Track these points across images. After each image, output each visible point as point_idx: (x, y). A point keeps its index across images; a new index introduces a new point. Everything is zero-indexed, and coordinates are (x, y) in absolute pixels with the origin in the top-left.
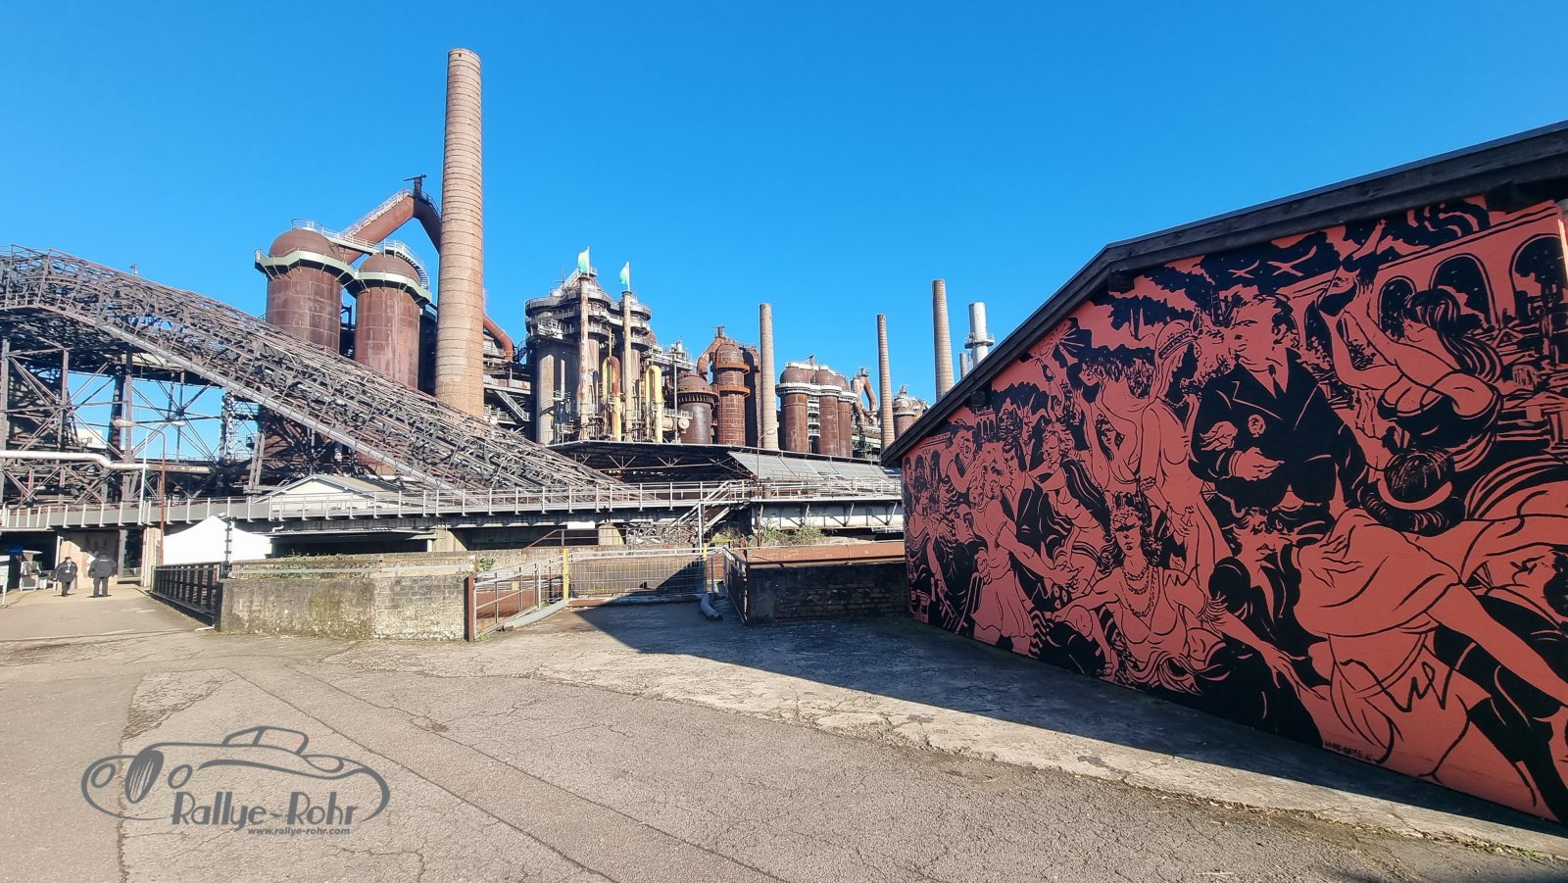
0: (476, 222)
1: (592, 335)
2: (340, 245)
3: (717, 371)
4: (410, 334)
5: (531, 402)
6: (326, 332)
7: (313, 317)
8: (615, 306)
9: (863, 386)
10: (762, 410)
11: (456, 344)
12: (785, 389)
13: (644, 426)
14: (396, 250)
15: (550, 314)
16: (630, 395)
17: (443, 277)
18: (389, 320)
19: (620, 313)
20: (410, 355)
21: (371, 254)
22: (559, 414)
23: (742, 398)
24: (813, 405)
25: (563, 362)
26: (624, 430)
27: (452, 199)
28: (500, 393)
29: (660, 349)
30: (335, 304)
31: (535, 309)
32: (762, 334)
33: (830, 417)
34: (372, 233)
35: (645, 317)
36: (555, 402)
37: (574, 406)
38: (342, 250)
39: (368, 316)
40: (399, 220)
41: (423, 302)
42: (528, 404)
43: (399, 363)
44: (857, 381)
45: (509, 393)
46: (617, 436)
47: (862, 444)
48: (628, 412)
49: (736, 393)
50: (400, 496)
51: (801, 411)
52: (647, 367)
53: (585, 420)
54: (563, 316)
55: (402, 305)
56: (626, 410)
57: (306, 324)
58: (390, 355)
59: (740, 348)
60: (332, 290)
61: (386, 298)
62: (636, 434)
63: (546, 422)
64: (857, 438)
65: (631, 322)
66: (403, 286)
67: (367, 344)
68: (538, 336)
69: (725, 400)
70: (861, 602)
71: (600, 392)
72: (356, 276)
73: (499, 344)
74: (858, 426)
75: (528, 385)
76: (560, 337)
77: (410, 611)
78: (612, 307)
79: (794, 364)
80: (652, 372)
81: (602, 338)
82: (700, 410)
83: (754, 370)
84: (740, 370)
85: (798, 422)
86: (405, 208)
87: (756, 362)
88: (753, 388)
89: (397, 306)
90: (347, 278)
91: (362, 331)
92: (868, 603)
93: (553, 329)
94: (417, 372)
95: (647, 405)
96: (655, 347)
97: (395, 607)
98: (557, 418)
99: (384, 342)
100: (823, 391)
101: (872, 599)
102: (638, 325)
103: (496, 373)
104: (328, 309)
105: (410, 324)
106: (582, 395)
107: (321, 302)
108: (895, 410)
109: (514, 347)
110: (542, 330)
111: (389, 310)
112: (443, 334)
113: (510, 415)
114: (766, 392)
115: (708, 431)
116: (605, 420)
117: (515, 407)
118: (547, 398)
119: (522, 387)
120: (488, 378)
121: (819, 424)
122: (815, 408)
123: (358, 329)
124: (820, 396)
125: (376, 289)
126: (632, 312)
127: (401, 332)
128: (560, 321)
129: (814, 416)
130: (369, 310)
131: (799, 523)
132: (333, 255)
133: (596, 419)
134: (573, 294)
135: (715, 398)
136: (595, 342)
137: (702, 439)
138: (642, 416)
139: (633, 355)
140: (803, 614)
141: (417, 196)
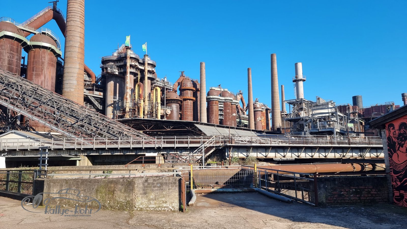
0: (82, 22)
1: (131, 73)
2: (22, 30)
3: (182, 90)
4: (52, 70)
5: (103, 101)
6: (14, 67)
7: (9, 61)
8: (141, 61)
9: (240, 98)
10: (201, 107)
11: (72, 75)
12: (210, 98)
13: (153, 112)
14: (47, 32)
15: (112, 63)
16: (147, 99)
17: (67, 45)
18: (43, 63)
19: (143, 64)
20: (52, 79)
21: (35, 34)
22: (115, 106)
23: (192, 102)
24: (221, 106)
25: (118, 84)
26: (144, 114)
27: (71, 11)
28: (89, 97)
29: (159, 80)
30: (19, 55)
31: (106, 61)
32: (201, 75)
33: (228, 111)
34: (34, 24)
35: (153, 66)
36: (114, 102)
37: (123, 103)
38: (22, 31)
39: (33, 61)
40: (46, 20)
41: (58, 56)
42: (102, 102)
43: (47, 83)
44: (238, 96)
45: (93, 97)
46: (141, 116)
47: (240, 122)
48: (146, 107)
49: (190, 99)
50: (52, 141)
51: (216, 108)
52: (154, 88)
53: (127, 109)
54: (119, 64)
55: (49, 57)
56: (145, 106)
57: (6, 63)
58: (43, 78)
59: (191, 81)
60: (18, 49)
61: (42, 53)
62: (149, 116)
63: (110, 110)
64: (238, 120)
65: (148, 68)
66: (49, 48)
67: (32, 74)
68: (107, 73)
69: (185, 103)
70: (367, 196)
71: (135, 97)
72: (29, 43)
73: (89, 75)
74: (238, 115)
75: (102, 94)
76: (117, 73)
77: (152, 196)
78: (139, 61)
79: (213, 88)
80: (156, 90)
81: (135, 74)
82: (175, 107)
83: (197, 90)
84: (192, 90)
85: (214, 113)
86: (49, 15)
87: (198, 87)
88: (197, 98)
89: (47, 57)
90: (25, 43)
91: (30, 67)
92: (371, 197)
93: (115, 70)
94: (54, 86)
95: (154, 104)
96: (157, 79)
97: (145, 193)
98: (115, 108)
99: (40, 73)
100: (225, 100)
101: (372, 194)
102: (151, 69)
103: (88, 88)
104: (16, 57)
105: (52, 65)
106: (126, 99)
107: (13, 54)
108: (254, 108)
109: (96, 77)
110: (109, 70)
111: (43, 59)
112: (66, 70)
113: (93, 107)
114: (202, 100)
115: (178, 116)
116: (136, 110)
117: (96, 103)
118: (110, 99)
119: (99, 94)
120: (85, 90)
121: (223, 114)
122: (222, 107)
123: (29, 67)
124: (224, 102)
125: (37, 50)
126: (148, 64)
127: (48, 68)
128: (117, 66)
129: (221, 110)
130: (34, 58)
131: (246, 155)
132: (19, 33)
133: (132, 109)
134: (123, 55)
135: (181, 101)
136: (132, 76)
137: (176, 118)
138: (152, 108)
139: (148, 82)
140: (339, 201)
141: (54, 10)
